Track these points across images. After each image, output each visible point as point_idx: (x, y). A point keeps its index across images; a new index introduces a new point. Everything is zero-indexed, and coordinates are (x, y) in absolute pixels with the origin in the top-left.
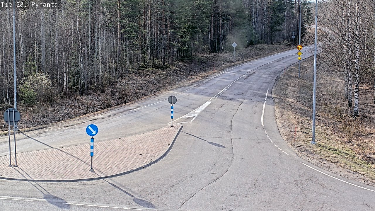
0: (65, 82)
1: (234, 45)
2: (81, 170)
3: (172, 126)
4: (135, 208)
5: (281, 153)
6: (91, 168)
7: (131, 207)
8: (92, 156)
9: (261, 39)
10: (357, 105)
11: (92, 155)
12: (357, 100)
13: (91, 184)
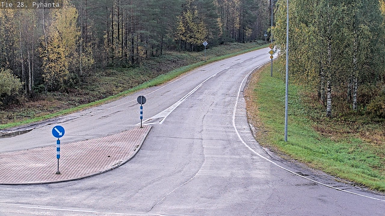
0: (30, 82)
1: (205, 44)
2: (47, 172)
3: (141, 127)
4: (103, 211)
5: (253, 154)
6: (57, 171)
7: (99, 211)
8: (58, 159)
9: (233, 38)
10: (330, 104)
11: (58, 157)
12: (330, 99)
13: (57, 188)
